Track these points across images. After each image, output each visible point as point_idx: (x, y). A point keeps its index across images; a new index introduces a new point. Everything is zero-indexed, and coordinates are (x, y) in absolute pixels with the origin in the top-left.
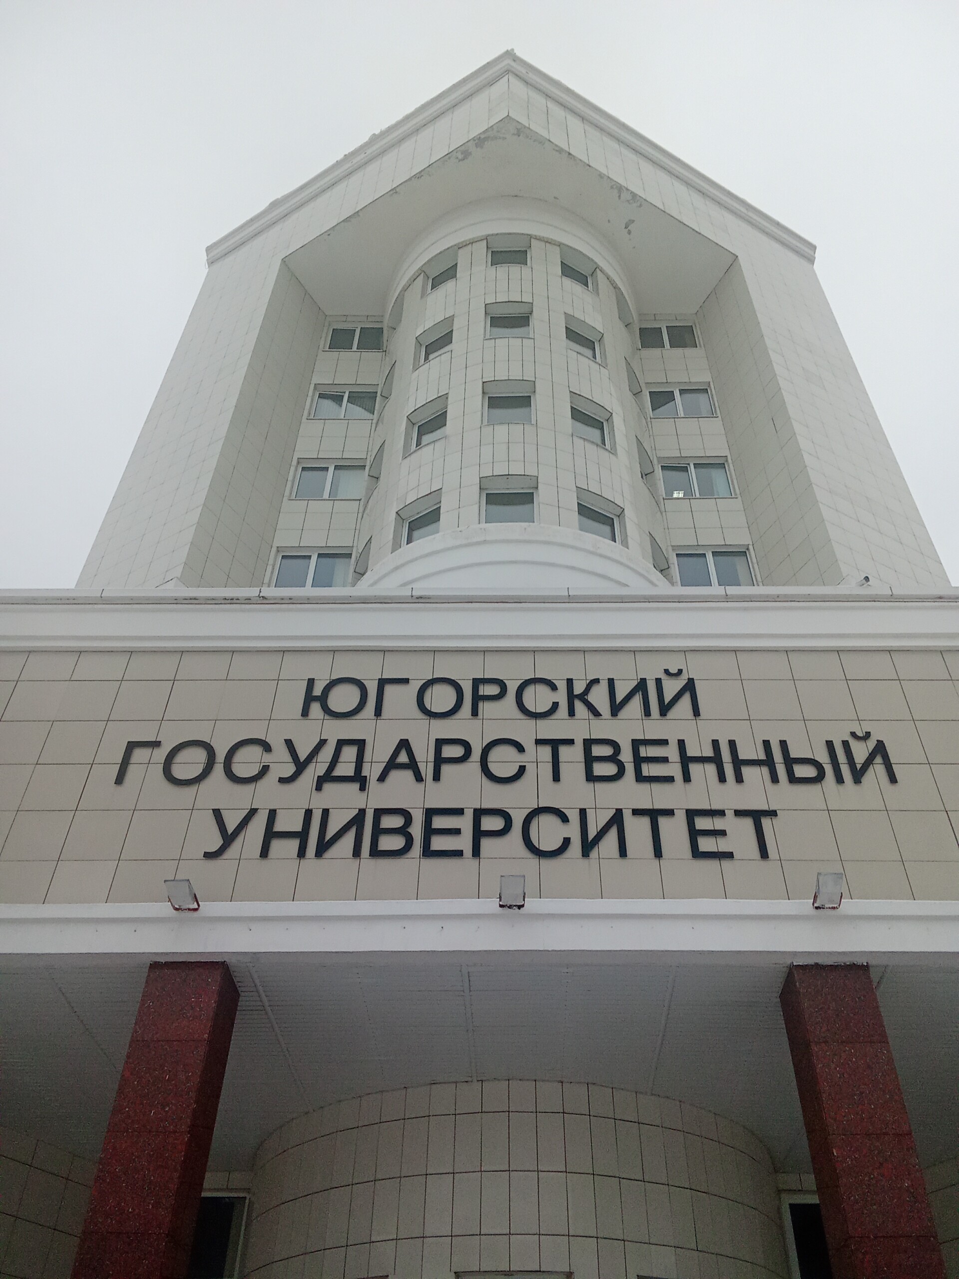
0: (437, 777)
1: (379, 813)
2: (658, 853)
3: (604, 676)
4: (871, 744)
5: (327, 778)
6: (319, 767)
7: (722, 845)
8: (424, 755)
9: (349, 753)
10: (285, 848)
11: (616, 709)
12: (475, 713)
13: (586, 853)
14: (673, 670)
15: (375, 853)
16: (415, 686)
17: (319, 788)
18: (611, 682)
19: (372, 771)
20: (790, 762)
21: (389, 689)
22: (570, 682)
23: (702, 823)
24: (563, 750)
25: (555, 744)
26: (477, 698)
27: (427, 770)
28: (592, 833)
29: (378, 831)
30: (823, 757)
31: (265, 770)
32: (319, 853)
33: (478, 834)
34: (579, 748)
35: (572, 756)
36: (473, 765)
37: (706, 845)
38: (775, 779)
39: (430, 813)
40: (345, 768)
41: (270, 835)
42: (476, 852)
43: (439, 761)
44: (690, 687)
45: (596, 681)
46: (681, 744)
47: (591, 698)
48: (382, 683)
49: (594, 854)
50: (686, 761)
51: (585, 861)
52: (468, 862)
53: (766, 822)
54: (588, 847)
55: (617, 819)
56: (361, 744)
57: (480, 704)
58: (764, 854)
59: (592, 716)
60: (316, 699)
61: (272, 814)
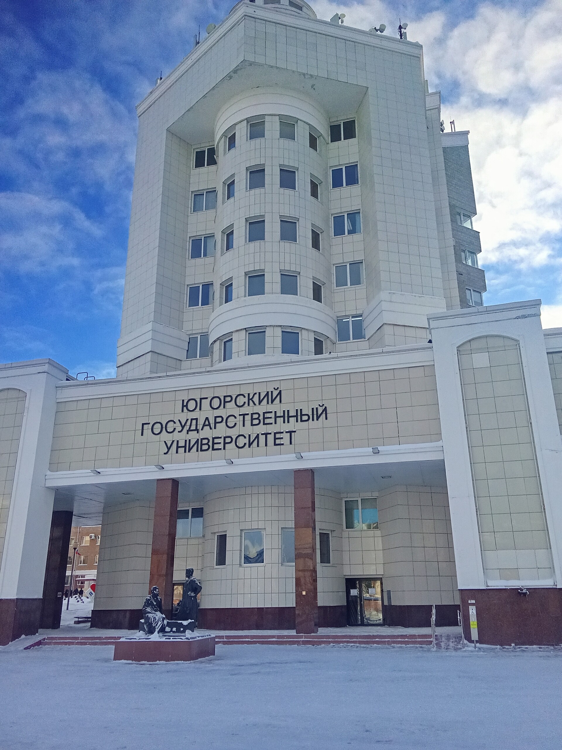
0: (215, 428)
1: (202, 439)
2: (266, 445)
3: (257, 392)
4: (324, 407)
5: (189, 430)
6: (187, 428)
7: (282, 442)
8: (212, 421)
9: (194, 422)
10: (181, 450)
11: (260, 402)
12: (224, 407)
13: (249, 447)
14: (276, 388)
15: (202, 450)
16: (209, 399)
17: (188, 433)
18: (259, 393)
19: (200, 427)
20: (302, 415)
21: (203, 400)
22: (249, 394)
23: (278, 436)
24: (246, 416)
25: (244, 415)
26: (225, 402)
27: (212, 426)
28: (251, 441)
29: (202, 444)
30: (310, 414)
31: (175, 429)
32: (189, 452)
33: (225, 443)
34: (250, 416)
35: (248, 418)
36: (224, 423)
37: (278, 442)
38: (297, 421)
39: (213, 439)
40: (193, 427)
41: (178, 447)
42: (224, 449)
43: (216, 423)
44: (280, 393)
45: (256, 393)
46: (275, 412)
47: (254, 399)
48: (201, 399)
49: (251, 446)
50: (276, 417)
51: (249, 448)
52: (223, 451)
53: (293, 434)
54: (250, 444)
55: (258, 436)
56: (197, 419)
57: (226, 404)
58: (291, 443)
59: (254, 405)
60: (185, 406)
61: (178, 441)
